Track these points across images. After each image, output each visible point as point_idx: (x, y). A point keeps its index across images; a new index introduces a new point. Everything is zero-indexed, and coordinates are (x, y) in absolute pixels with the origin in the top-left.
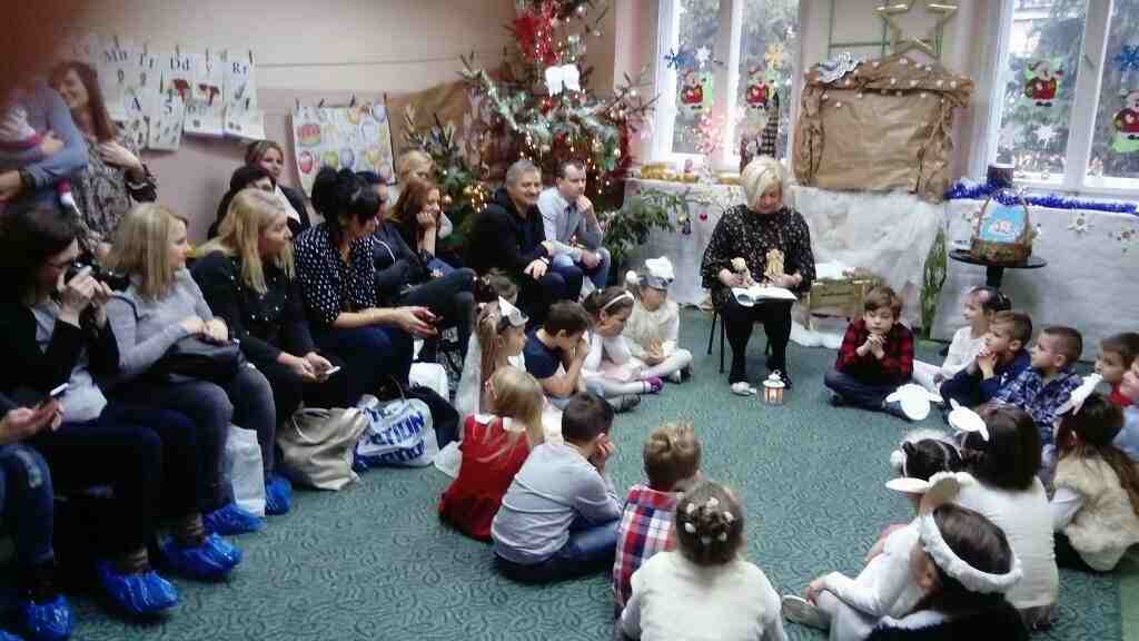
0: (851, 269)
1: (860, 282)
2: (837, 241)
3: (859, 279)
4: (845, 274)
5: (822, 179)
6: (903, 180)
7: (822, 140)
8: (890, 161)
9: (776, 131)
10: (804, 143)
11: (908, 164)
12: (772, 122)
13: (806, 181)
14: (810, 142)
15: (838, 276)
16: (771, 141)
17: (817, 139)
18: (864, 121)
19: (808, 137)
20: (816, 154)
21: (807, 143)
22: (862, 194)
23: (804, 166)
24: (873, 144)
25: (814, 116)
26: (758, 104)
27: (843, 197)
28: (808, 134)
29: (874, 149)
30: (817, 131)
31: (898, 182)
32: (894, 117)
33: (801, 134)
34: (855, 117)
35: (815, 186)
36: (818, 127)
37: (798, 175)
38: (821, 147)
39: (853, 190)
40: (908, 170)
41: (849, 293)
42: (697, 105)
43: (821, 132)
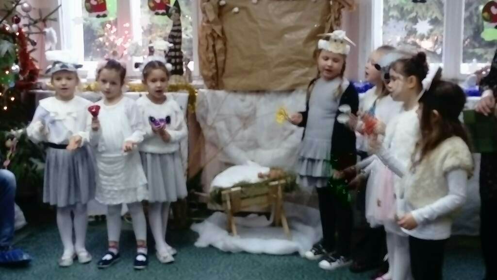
0: (265, 170)
1: (276, 183)
2: (249, 140)
3: (274, 180)
4: (261, 176)
5: (229, 82)
7: (225, 44)
8: (291, 62)
9: (180, 37)
10: (207, 48)
11: (305, 64)
12: (176, 28)
13: (214, 84)
14: (214, 46)
15: (254, 179)
16: (178, 47)
17: (219, 45)
20: (221, 58)
21: (211, 48)
23: (210, 70)
24: (273, 47)
25: (214, 22)
26: (161, 11)
27: (250, 99)
28: (210, 40)
29: (273, 51)
30: (218, 36)
31: (298, 82)
32: (289, 20)
33: (204, 42)
34: (253, 21)
35: (223, 89)
36: (219, 32)
37: (206, 78)
38: (225, 51)
39: (259, 92)
40: (307, 69)
41: (267, 194)
42: (101, 14)
43: (223, 36)
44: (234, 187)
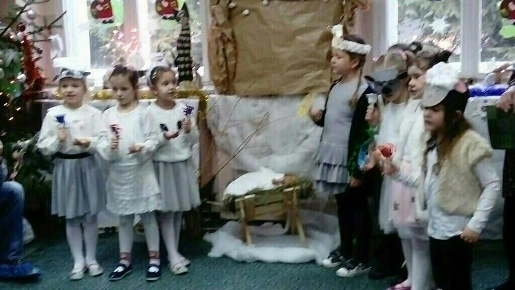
0: (279, 177)
1: (291, 189)
2: (263, 146)
3: (289, 186)
4: (275, 182)
5: (240, 86)
6: (317, 82)
7: (235, 48)
8: (303, 65)
9: (189, 42)
10: (217, 53)
11: (319, 66)
12: (185, 32)
13: (225, 89)
14: (224, 50)
15: (268, 185)
16: (186, 52)
17: (230, 49)
18: (273, 27)
19: (221, 47)
20: (231, 63)
21: (221, 52)
22: (280, 100)
23: (221, 75)
24: (285, 49)
25: (224, 25)
26: (169, 16)
27: (263, 103)
28: (220, 43)
29: (285, 53)
30: (229, 40)
31: (312, 84)
32: (301, 21)
33: (214, 46)
34: (265, 24)
35: (234, 94)
36: (229, 36)
37: (216, 83)
38: (236, 55)
39: (271, 96)
40: (320, 72)
41: (282, 201)
42: (108, 19)
43: (233, 40)
44: (247, 194)
